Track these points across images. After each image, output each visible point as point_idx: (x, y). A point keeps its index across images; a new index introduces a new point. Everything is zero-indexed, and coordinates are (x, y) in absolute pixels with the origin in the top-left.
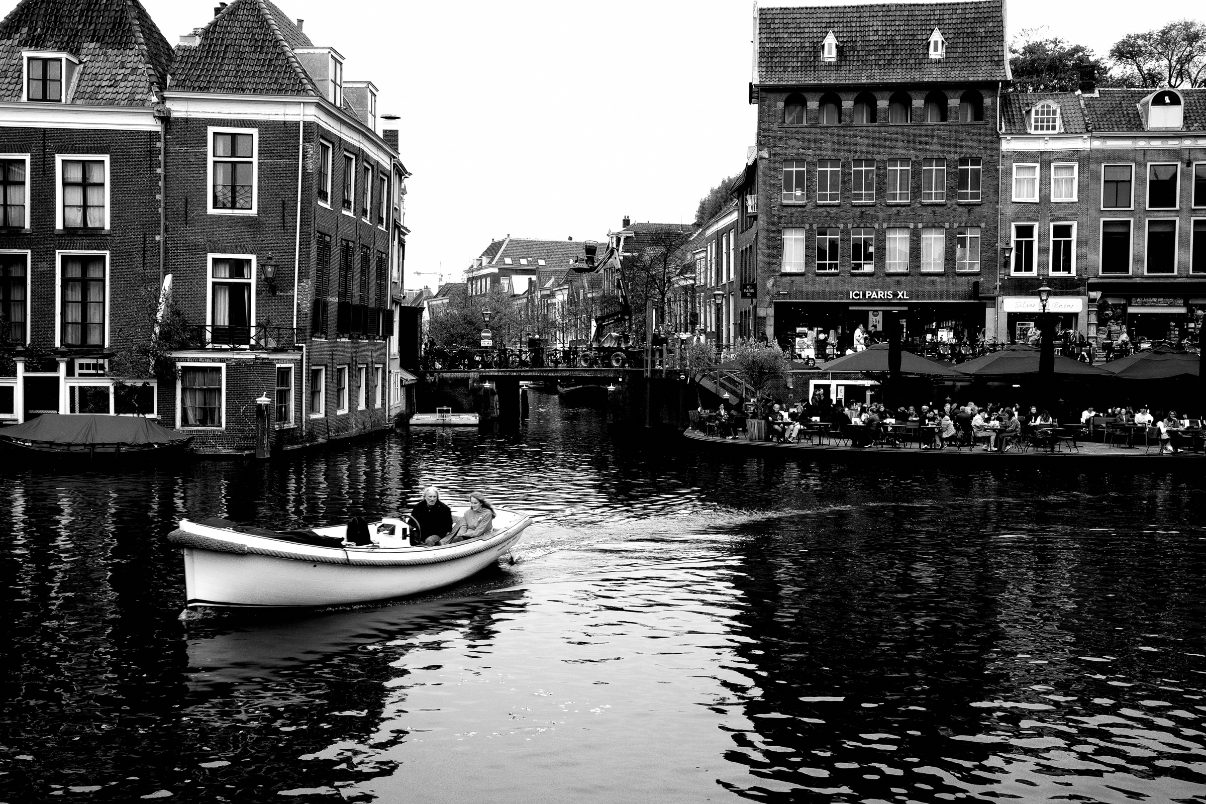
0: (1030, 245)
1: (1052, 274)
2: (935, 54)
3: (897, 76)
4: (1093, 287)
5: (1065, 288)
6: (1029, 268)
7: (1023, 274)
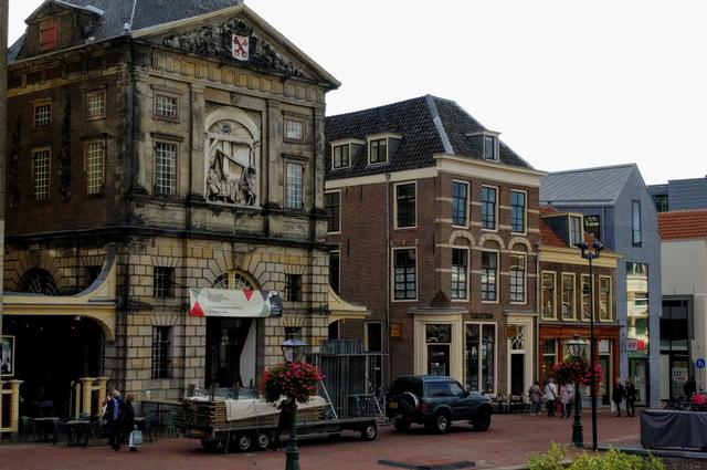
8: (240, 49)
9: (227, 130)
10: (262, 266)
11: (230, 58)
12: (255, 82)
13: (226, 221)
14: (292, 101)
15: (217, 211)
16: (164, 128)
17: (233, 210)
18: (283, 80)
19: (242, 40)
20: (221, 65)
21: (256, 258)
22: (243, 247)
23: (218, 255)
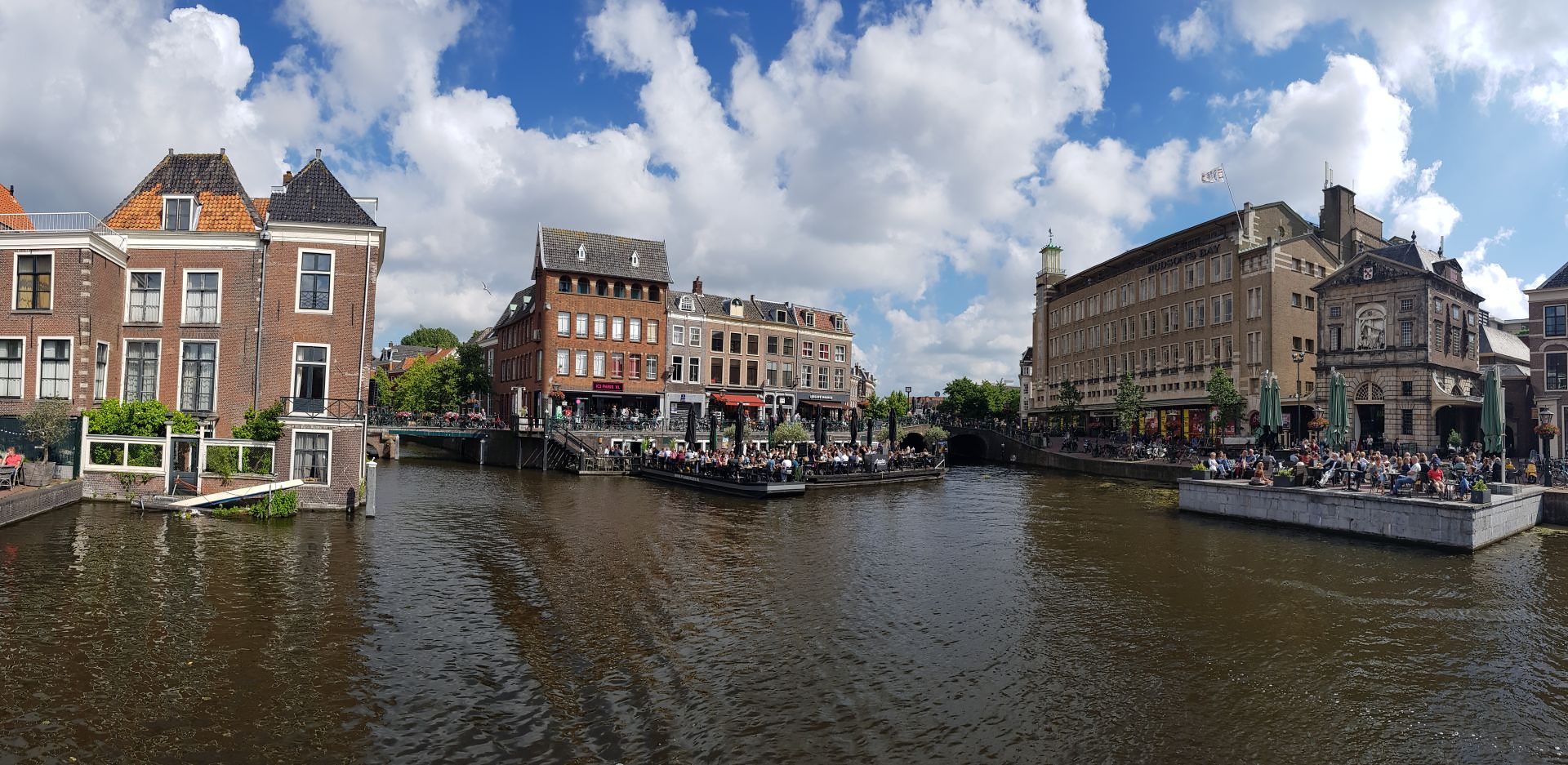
0: (680, 366)
1: (690, 383)
2: (635, 264)
3: (618, 274)
4: (707, 390)
5: (696, 389)
6: (679, 379)
7: (677, 381)
8: (1368, 275)
9: (1370, 314)
10: (1382, 379)
11: (1362, 280)
12: (1381, 287)
13: (1366, 358)
14: (1402, 290)
15: (1360, 354)
16: (1334, 322)
17: (1369, 352)
18: (1395, 281)
19: (1368, 270)
20: (1359, 286)
21: (1378, 375)
22: (1369, 370)
23: (1357, 375)
